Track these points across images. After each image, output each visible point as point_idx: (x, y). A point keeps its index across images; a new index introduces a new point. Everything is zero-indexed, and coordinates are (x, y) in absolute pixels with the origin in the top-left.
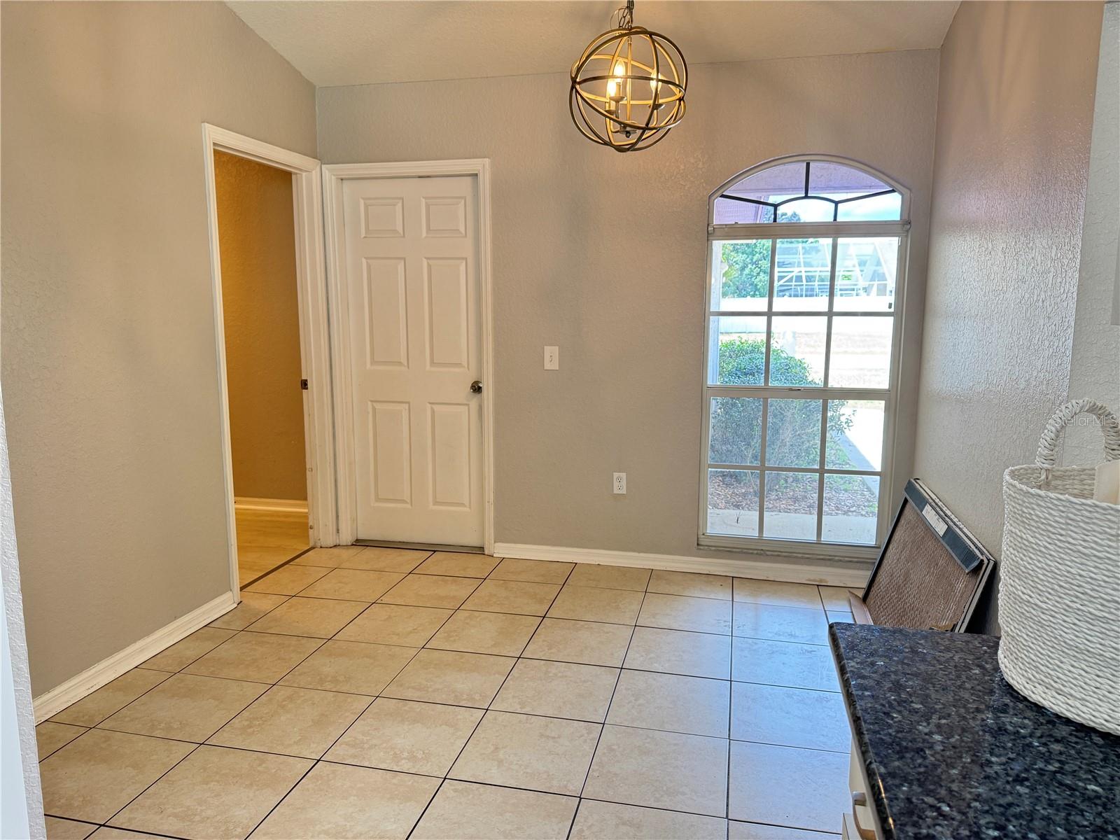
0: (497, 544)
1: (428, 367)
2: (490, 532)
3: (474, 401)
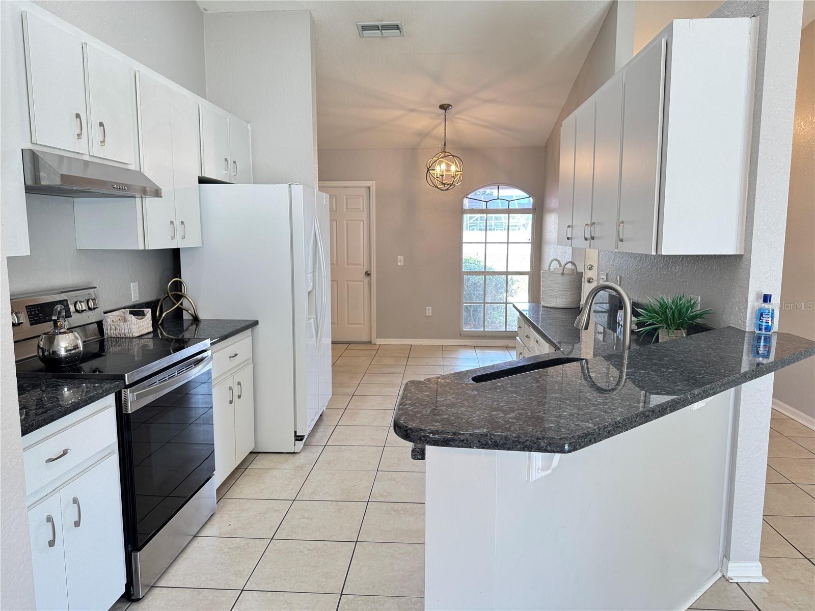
0: (378, 339)
1: (346, 266)
2: (374, 334)
3: (366, 280)
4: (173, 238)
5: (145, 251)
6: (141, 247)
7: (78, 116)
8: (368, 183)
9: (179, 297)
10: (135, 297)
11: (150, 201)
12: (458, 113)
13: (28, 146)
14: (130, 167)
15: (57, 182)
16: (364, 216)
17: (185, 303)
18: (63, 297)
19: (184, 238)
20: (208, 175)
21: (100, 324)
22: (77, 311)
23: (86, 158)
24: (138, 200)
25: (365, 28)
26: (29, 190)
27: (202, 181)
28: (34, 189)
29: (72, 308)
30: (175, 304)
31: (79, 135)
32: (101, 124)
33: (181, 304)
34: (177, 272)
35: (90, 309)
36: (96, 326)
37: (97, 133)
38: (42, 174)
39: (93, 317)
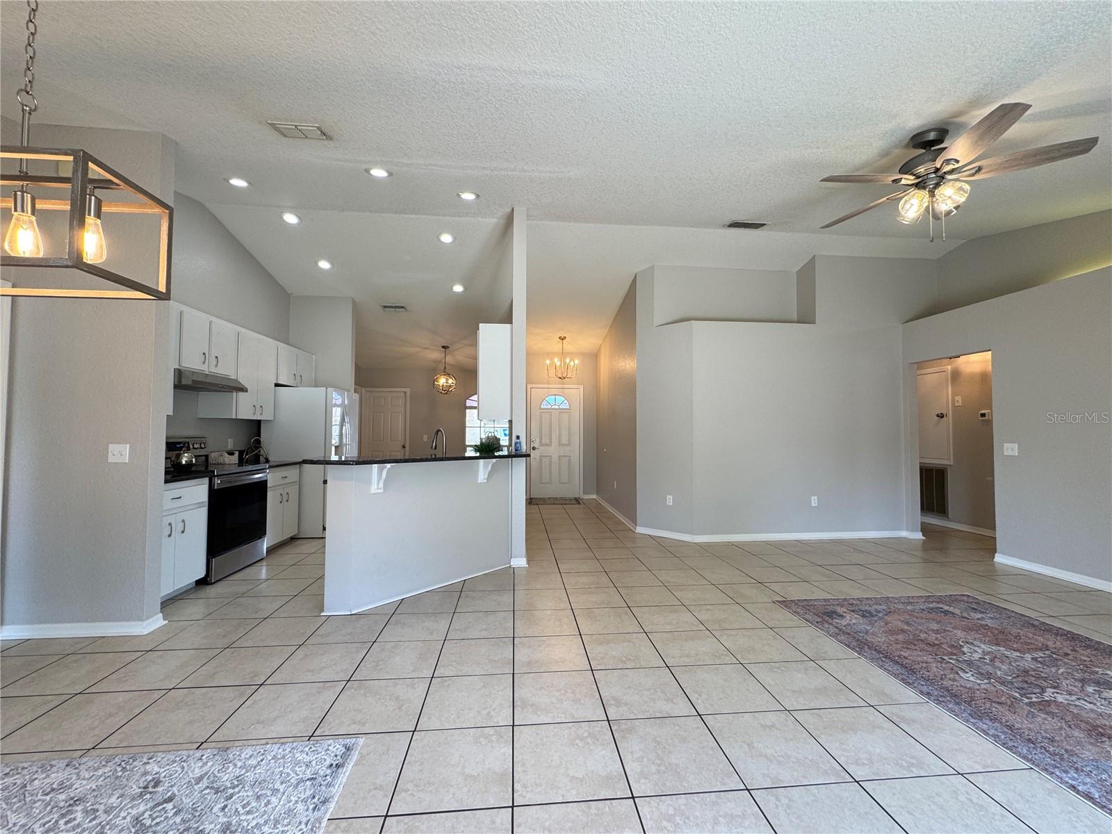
3: (403, 451)
4: (254, 414)
5: (237, 420)
6: (234, 417)
7: (204, 354)
8: (404, 390)
9: (257, 448)
10: (230, 447)
11: (241, 394)
12: (454, 351)
13: (178, 367)
14: (232, 378)
15: (190, 383)
16: (402, 409)
17: (262, 452)
18: (187, 440)
19: (261, 414)
20: (280, 382)
21: (207, 457)
22: (194, 448)
23: (207, 373)
24: (235, 394)
25: (385, 307)
26: (176, 387)
27: (277, 385)
28: (178, 386)
29: (191, 447)
30: (254, 451)
31: (204, 363)
32: (216, 357)
33: (259, 451)
34: (259, 434)
35: (202, 448)
36: (204, 458)
37: (214, 361)
38: (183, 380)
39: (202, 452)
